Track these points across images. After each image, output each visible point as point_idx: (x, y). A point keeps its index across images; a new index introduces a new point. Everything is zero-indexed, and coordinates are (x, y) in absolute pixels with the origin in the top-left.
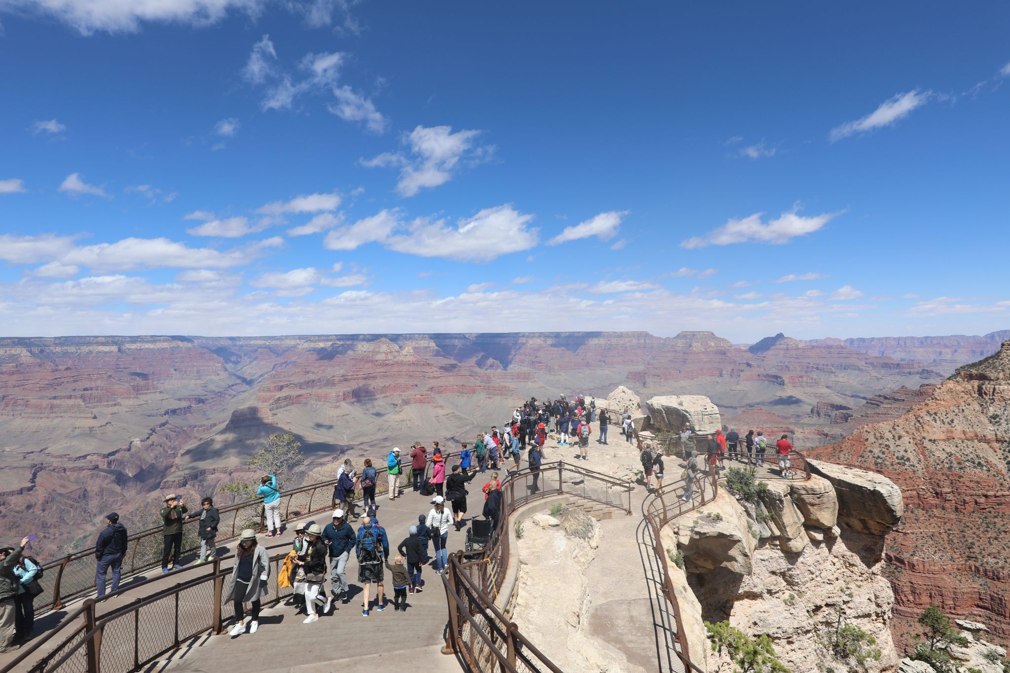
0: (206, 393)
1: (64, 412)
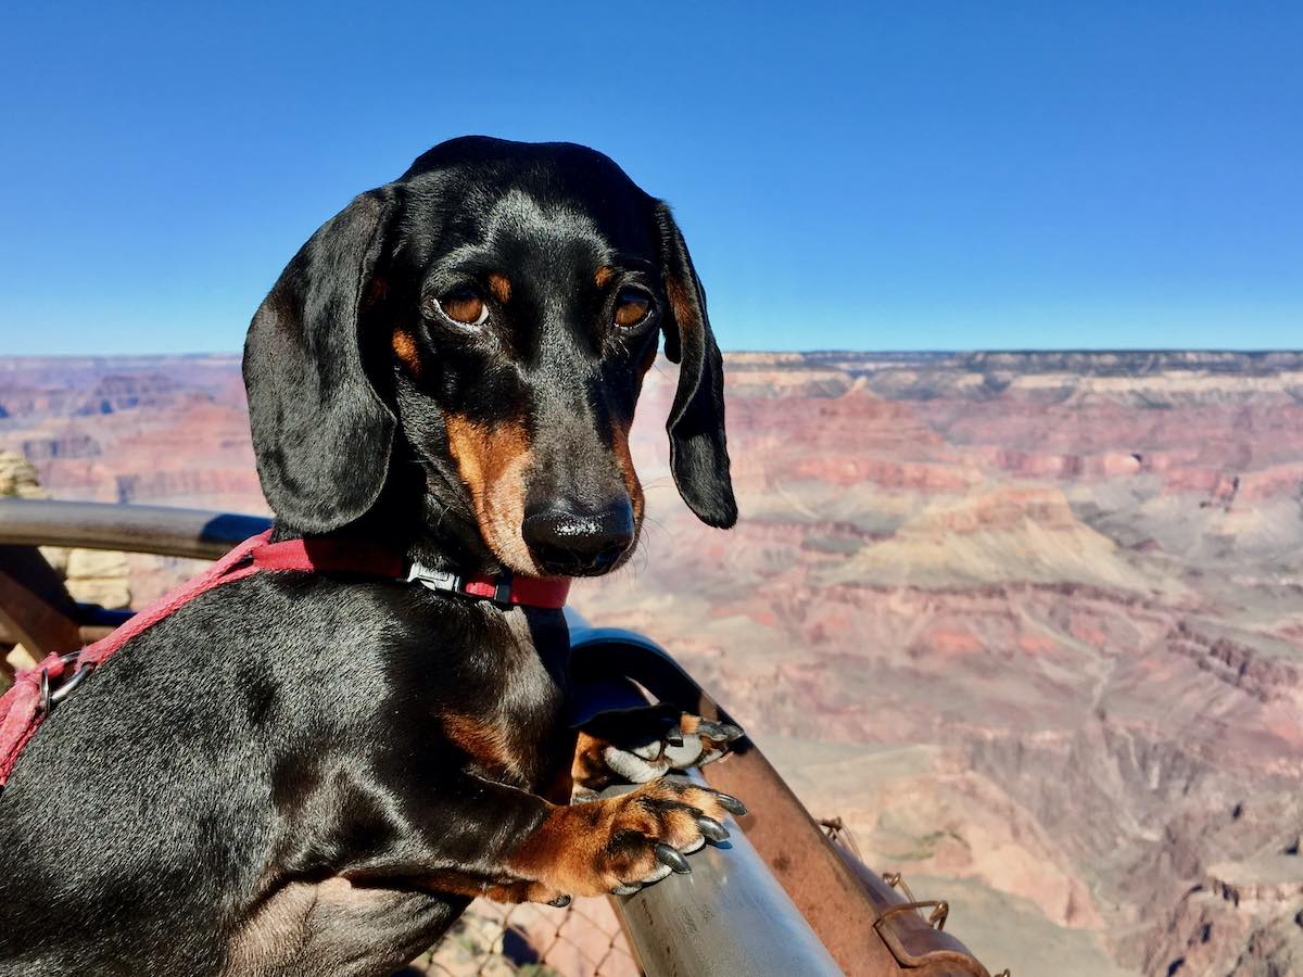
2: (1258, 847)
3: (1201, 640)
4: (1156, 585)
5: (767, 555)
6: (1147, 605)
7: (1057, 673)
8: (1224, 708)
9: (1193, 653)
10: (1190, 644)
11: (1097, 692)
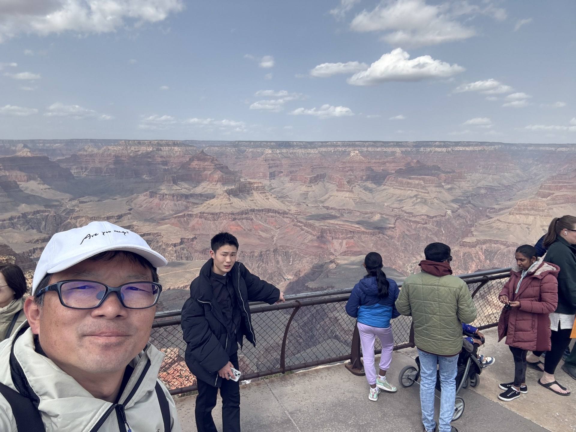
0: (499, 185)
1: (413, 188)
2: (318, 277)
3: (301, 222)
4: (289, 208)
5: (175, 205)
6: (287, 214)
7: (264, 235)
8: (308, 241)
9: (299, 226)
10: (299, 224)
11: (275, 238)
